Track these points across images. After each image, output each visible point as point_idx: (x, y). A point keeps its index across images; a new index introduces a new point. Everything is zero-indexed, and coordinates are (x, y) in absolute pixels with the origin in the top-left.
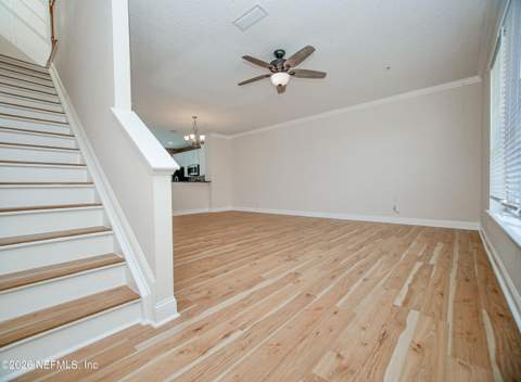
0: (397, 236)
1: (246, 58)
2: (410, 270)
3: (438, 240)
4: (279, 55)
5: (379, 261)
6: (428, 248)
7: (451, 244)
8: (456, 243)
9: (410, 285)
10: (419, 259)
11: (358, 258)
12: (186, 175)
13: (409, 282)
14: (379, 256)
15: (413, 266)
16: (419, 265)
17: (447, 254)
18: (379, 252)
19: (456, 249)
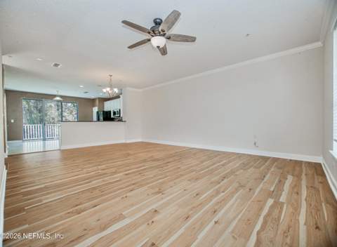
0: (255, 167)
1: (124, 22)
2: (261, 209)
3: (288, 172)
4: (158, 23)
5: (235, 197)
6: (280, 181)
7: (299, 177)
8: (304, 177)
9: (258, 233)
10: (270, 194)
11: (218, 192)
12: (112, 116)
13: (258, 227)
14: (237, 190)
15: (264, 204)
16: (270, 202)
17: (296, 190)
18: (237, 185)
19: (304, 183)
